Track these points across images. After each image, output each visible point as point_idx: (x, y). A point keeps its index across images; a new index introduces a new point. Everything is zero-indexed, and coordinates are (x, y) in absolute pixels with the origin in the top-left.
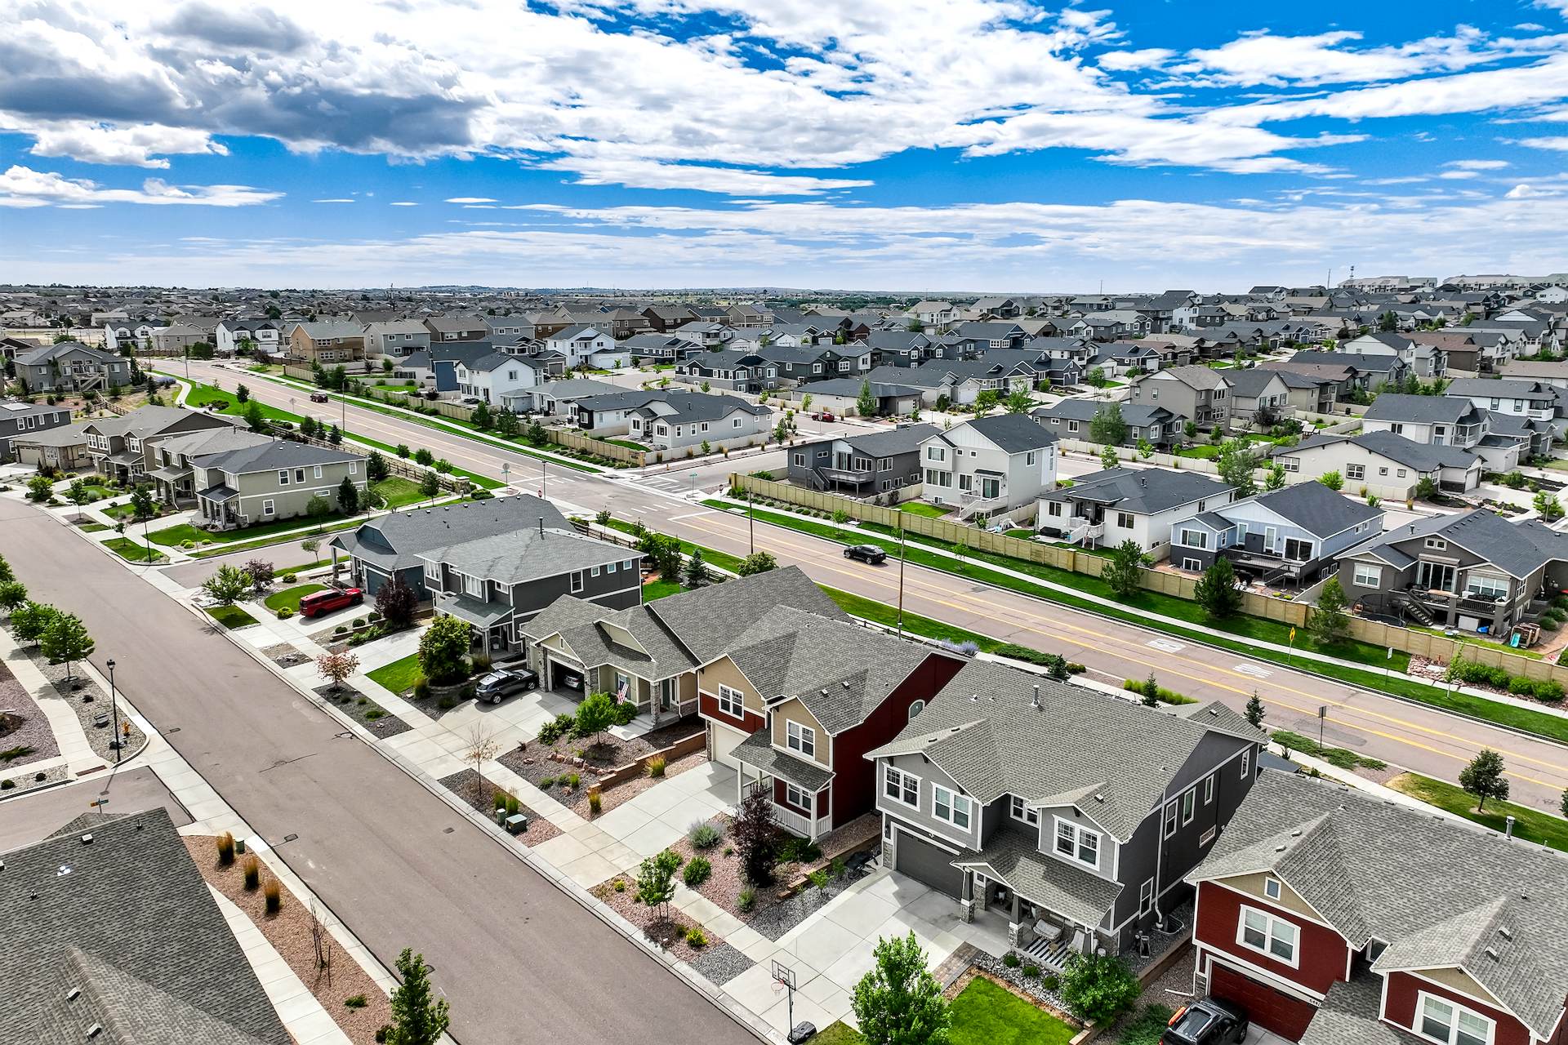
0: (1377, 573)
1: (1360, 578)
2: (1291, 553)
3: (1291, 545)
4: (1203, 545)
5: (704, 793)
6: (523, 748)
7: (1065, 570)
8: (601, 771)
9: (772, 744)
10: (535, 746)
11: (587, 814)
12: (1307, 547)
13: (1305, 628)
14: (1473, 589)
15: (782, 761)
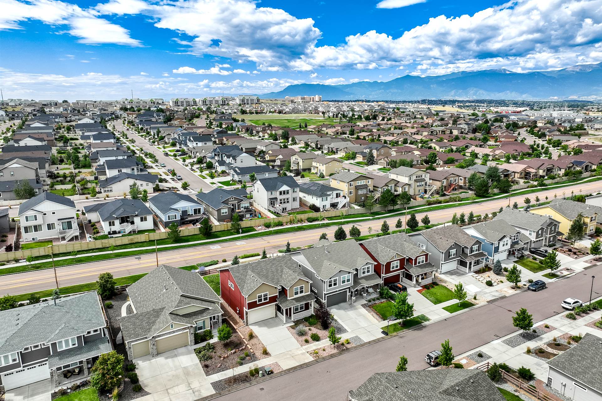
0: (226, 210)
1: (223, 213)
2: (195, 212)
3: (195, 210)
4: (176, 218)
5: (271, 329)
6: (206, 366)
7: (146, 242)
8: (244, 347)
9: (288, 298)
10: (208, 362)
11: (266, 356)
12: (199, 210)
13: (228, 230)
14: (242, 207)
15: (297, 300)
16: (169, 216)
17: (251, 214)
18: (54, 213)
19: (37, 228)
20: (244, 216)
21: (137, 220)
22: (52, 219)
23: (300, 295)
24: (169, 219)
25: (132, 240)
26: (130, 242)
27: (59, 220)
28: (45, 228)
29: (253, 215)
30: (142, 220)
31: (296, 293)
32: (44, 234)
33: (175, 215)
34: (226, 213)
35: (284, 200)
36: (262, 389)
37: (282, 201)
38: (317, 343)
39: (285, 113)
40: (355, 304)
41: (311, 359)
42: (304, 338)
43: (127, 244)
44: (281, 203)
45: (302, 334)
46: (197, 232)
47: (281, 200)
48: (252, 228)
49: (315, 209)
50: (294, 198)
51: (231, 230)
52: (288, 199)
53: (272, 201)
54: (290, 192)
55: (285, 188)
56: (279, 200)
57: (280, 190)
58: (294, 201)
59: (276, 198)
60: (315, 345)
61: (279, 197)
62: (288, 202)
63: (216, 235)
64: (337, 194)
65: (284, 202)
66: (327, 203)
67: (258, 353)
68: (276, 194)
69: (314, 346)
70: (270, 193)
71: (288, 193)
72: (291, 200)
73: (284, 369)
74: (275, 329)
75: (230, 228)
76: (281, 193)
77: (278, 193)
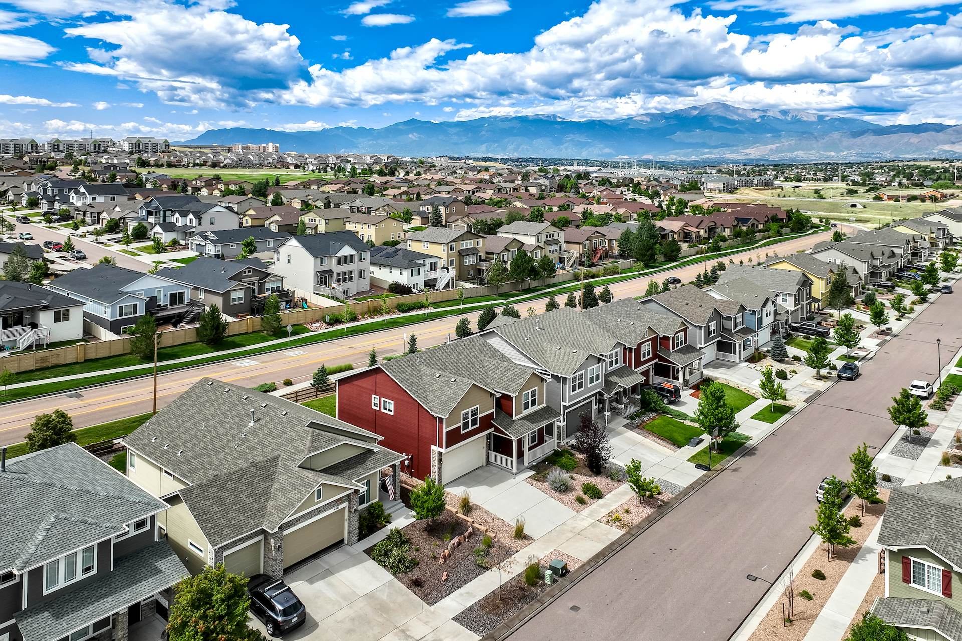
0: (241, 294)
1: (235, 300)
2: (173, 302)
3: (173, 296)
4: (136, 313)
5: (495, 488)
6: (416, 584)
7: (77, 363)
8: (471, 530)
9: (515, 417)
10: (416, 574)
11: (526, 542)
12: (182, 295)
13: (254, 332)
14: (268, 290)
15: (530, 419)
16: (121, 308)
21: (44, 319)
23: (530, 410)
24: (121, 315)
25: (44, 359)
26: (39, 365)
29: (292, 304)
30: (57, 319)
31: (526, 406)
33: (135, 306)
34: (240, 299)
35: (345, 274)
36: (575, 609)
37: (342, 277)
38: (601, 501)
39: (225, 166)
40: (611, 426)
41: (616, 533)
42: (572, 496)
43: (32, 371)
44: (339, 281)
45: (563, 488)
46: (192, 337)
47: (339, 275)
48: (300, 327)
49: (402, 289)
50: (360, 272)
51: (262, 331)
52: (351, 273)
53: (323, 278)
54: (356, 258)
55: (347, 251)
56: (335, 275)
57: (338, 255)
58: (360, 276)
59: (330, 272)
60: (602, 506)
61: (336, 269)
62: (351, 279)
63: (234, 342)
64: (431, 264)
65: (345, 280)
66: (420, 280)
67: (506, 540)
68: (331, 263)
69: (600, 508)
70: (319, 260)
71: (352, 261)
72: (356, 275)
73: (585, 561)
74: (501, 485)
75: (257, 328)
76: (339, 262)
77: (334, 261)
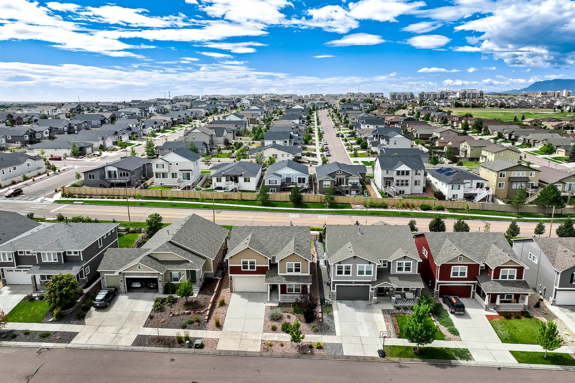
0: (329, 183)
1: (326, 185)
2: (299, 182)
3: (300, 179)
5: (249, 303)
6: (153, 318)
7: (238, 200)
8: (202, 311)
9: (279, 274)
10: (157, 314)
11: (217, 329)
12: (304, 179)
13: (320, 203)
14: (350, 183)
15: (288, 278)
17: (357, 192)
18: (177, 164)
19: (164, 175)
20: (349, 192)
21: (241, 179)
22: (175, 169)
23: (294, 273)
25: (226, 196)
26: (224, 198)
27: (180, 170)
28: (170, 176)
29: (360, 193)
30: (245, 181)
31: (290, 270)
32: (169, 181)
35: (402, 181)
37: (400, 183)
38: (285, 334)
40: (375, 306)
42: (274, 324)
43: (222, 199)
44: (398, 185)
45: (276, 319)
47: (398, 181)
48: (349, 205)
49: (440, 196)
50: (416, 182)
53: (388, 182)
54: (410, 173)
55: (404, 168)
56: (395, 181)
57: (398, 169)
58: (416, 184)
59: (392, 178)
62: (407, 185)
64: (478, 184)
65: (402, 185)
66: (460, 193)
67: (212, 323)
68: (393, 174)
69: (277, 336)
70: (385, 171)
71: (408, 174)
72: (411, 183)
73: (217, 349)
74: (254, 304)
75: (322, 201)
76: (398, 173)
77: (395, 172)
